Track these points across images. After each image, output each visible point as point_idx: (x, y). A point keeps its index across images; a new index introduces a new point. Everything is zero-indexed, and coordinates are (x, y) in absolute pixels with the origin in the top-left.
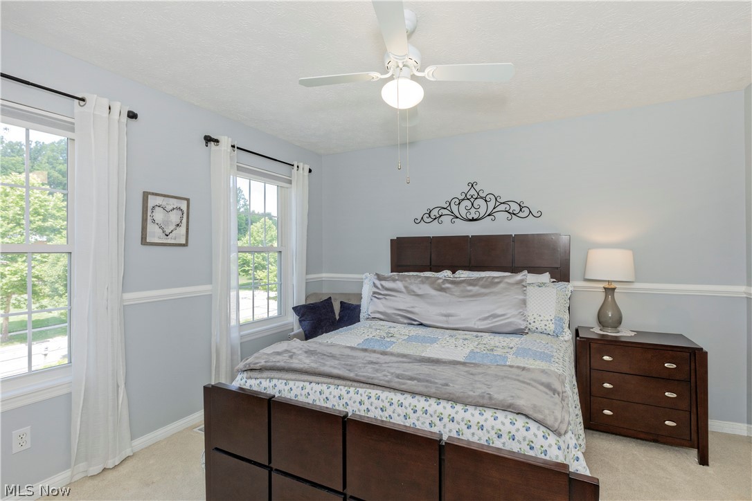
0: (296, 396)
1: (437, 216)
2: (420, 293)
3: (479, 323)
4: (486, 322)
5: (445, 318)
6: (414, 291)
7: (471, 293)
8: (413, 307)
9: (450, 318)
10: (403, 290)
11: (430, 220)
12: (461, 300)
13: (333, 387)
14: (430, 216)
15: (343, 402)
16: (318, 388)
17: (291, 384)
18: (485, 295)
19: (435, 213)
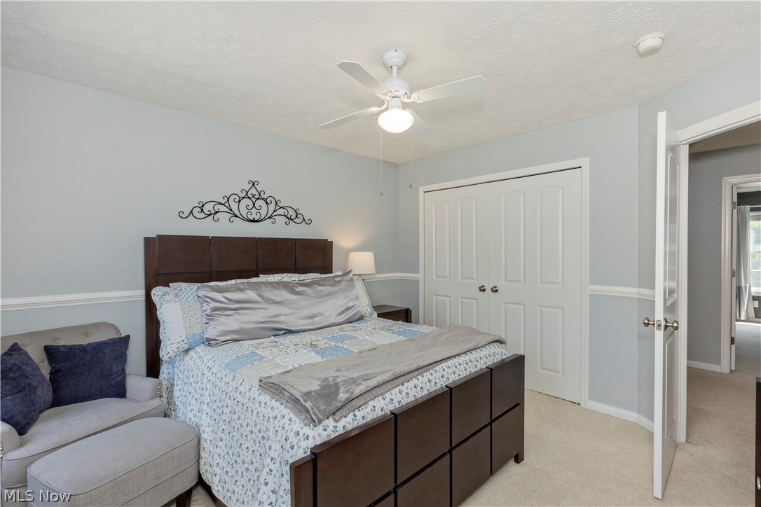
0: (399, 402)
1: (213, 212)
2: (278, 300)
3: (338, 318)
4: (343, 315)
5: (311, 321)
6: (270, 299)
7: (325, 293)
8: (276, 316)
9: (316, 319)
10: (258, 299)
11: (202, 215)
12: (319, 300)
13: (419, 377)
14: (202, 210)
15: (433, 383)
16: (411, 384)
17: (388, 395)
18: (336, 292)
19: (208, 208)
